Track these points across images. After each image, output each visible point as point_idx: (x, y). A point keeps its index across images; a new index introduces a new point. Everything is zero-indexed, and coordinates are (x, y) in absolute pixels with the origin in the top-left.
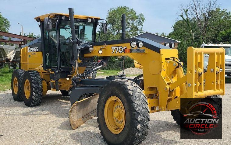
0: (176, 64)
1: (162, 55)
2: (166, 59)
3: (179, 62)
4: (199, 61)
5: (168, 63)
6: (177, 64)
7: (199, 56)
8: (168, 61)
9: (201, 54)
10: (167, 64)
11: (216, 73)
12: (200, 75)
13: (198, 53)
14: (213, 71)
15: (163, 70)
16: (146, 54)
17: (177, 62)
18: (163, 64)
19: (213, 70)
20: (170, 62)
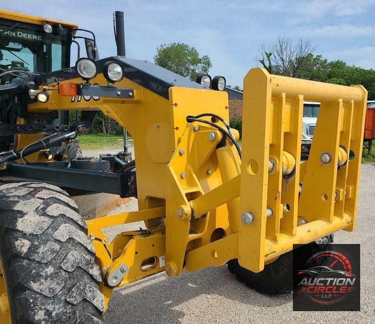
0: (216, 134)
1: (176, 105)
2: (190, 119)
3: (225, 129)
4: (285, 127)
5: (194, 130)
6: (220, 135)
7: (286, 108)
8: (196, 124)
9: (293, 99)
10: (193, 135)
11: (336, 167)
12: (288, 176)
13: (284, 95)
14: (330, 160)
15: (176, 153)
16: (139, 102)
17: (221, 130)
18: (178, 134)
19: (328, 158)
20: (200, 128)
